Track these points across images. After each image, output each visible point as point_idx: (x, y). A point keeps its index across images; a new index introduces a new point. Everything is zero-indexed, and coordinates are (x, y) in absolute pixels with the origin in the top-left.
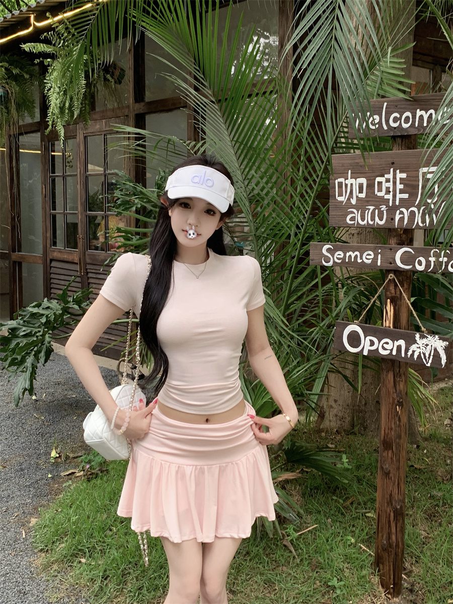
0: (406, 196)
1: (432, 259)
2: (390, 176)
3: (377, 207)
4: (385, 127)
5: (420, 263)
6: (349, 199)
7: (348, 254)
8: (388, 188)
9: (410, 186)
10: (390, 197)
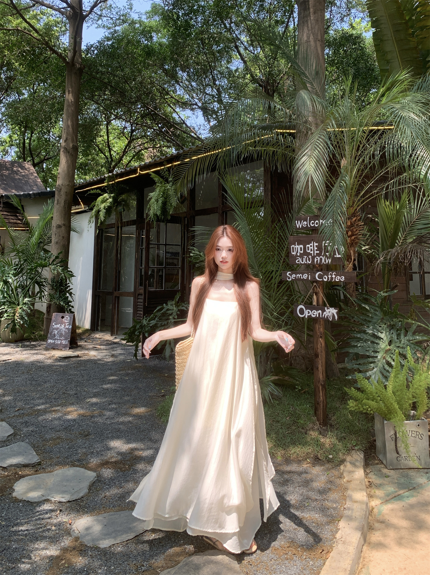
0: (318, 252)
1: (330, 276)
2: (312, 244)
3: (308, 256)
4: (309, 226)
5: (325, 278)
6: (296, 254)
7: (297, 276)
8: (311, 249)
9: (319, 248)
10: (312, 252)
